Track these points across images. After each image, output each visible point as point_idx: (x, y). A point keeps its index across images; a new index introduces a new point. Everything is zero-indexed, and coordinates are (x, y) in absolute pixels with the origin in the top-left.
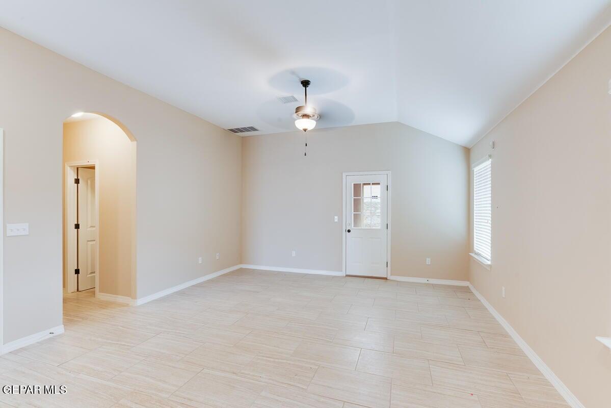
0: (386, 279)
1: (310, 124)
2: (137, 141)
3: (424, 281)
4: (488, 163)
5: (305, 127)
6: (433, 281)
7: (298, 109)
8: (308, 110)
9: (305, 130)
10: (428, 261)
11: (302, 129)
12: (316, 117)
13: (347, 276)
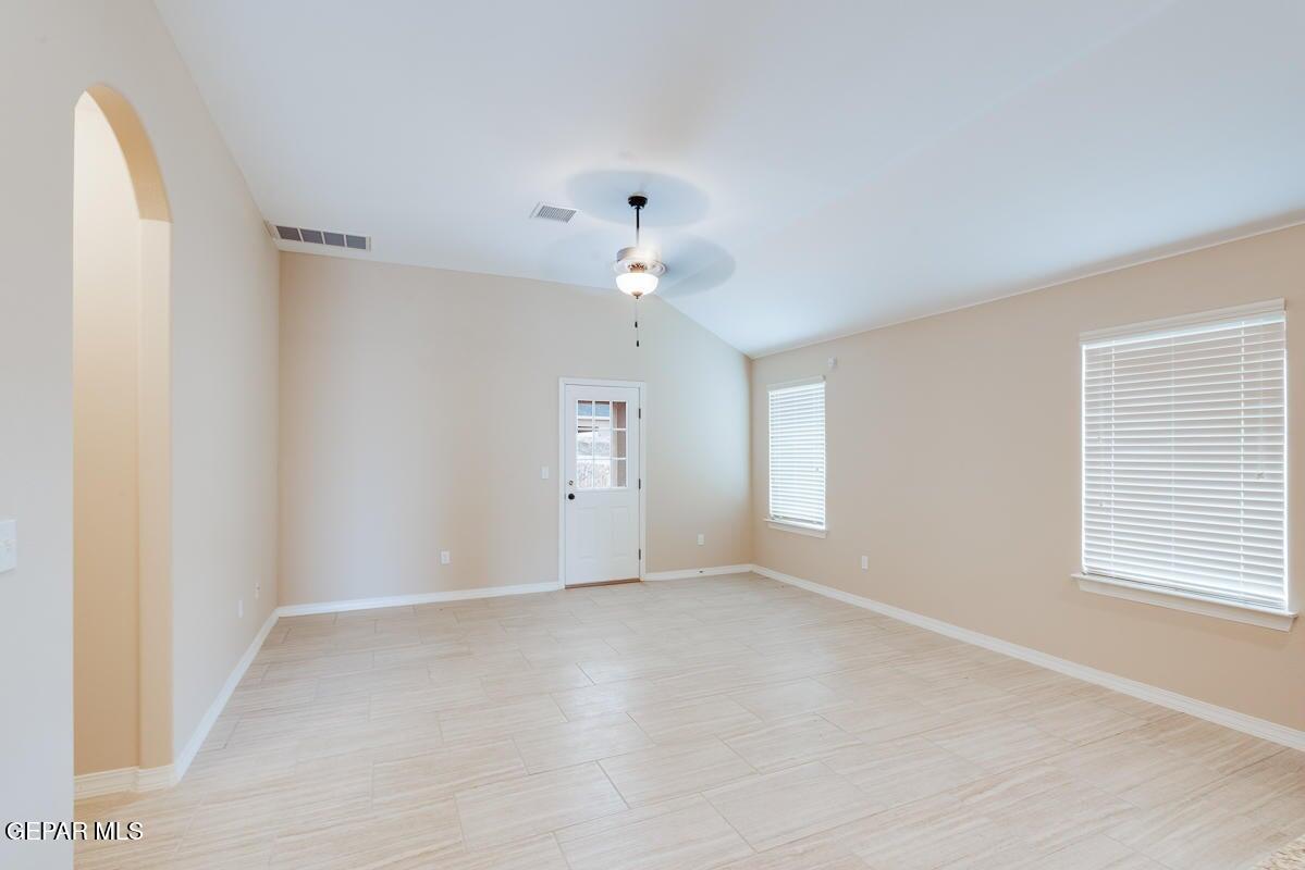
0: (638, 581)
1: (646, 283)
2: (171, 221)
3: (694, 573)
4: (822, 385)
5: (637, 290)
6: (709, 572)
7: (623, 254)
8: (645, 254)
9: (637, 295)
10: (701, 539)
11: (630, 293)
12: (658, 269)
13: (568, 587)
